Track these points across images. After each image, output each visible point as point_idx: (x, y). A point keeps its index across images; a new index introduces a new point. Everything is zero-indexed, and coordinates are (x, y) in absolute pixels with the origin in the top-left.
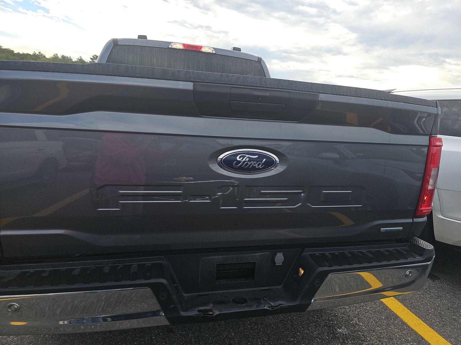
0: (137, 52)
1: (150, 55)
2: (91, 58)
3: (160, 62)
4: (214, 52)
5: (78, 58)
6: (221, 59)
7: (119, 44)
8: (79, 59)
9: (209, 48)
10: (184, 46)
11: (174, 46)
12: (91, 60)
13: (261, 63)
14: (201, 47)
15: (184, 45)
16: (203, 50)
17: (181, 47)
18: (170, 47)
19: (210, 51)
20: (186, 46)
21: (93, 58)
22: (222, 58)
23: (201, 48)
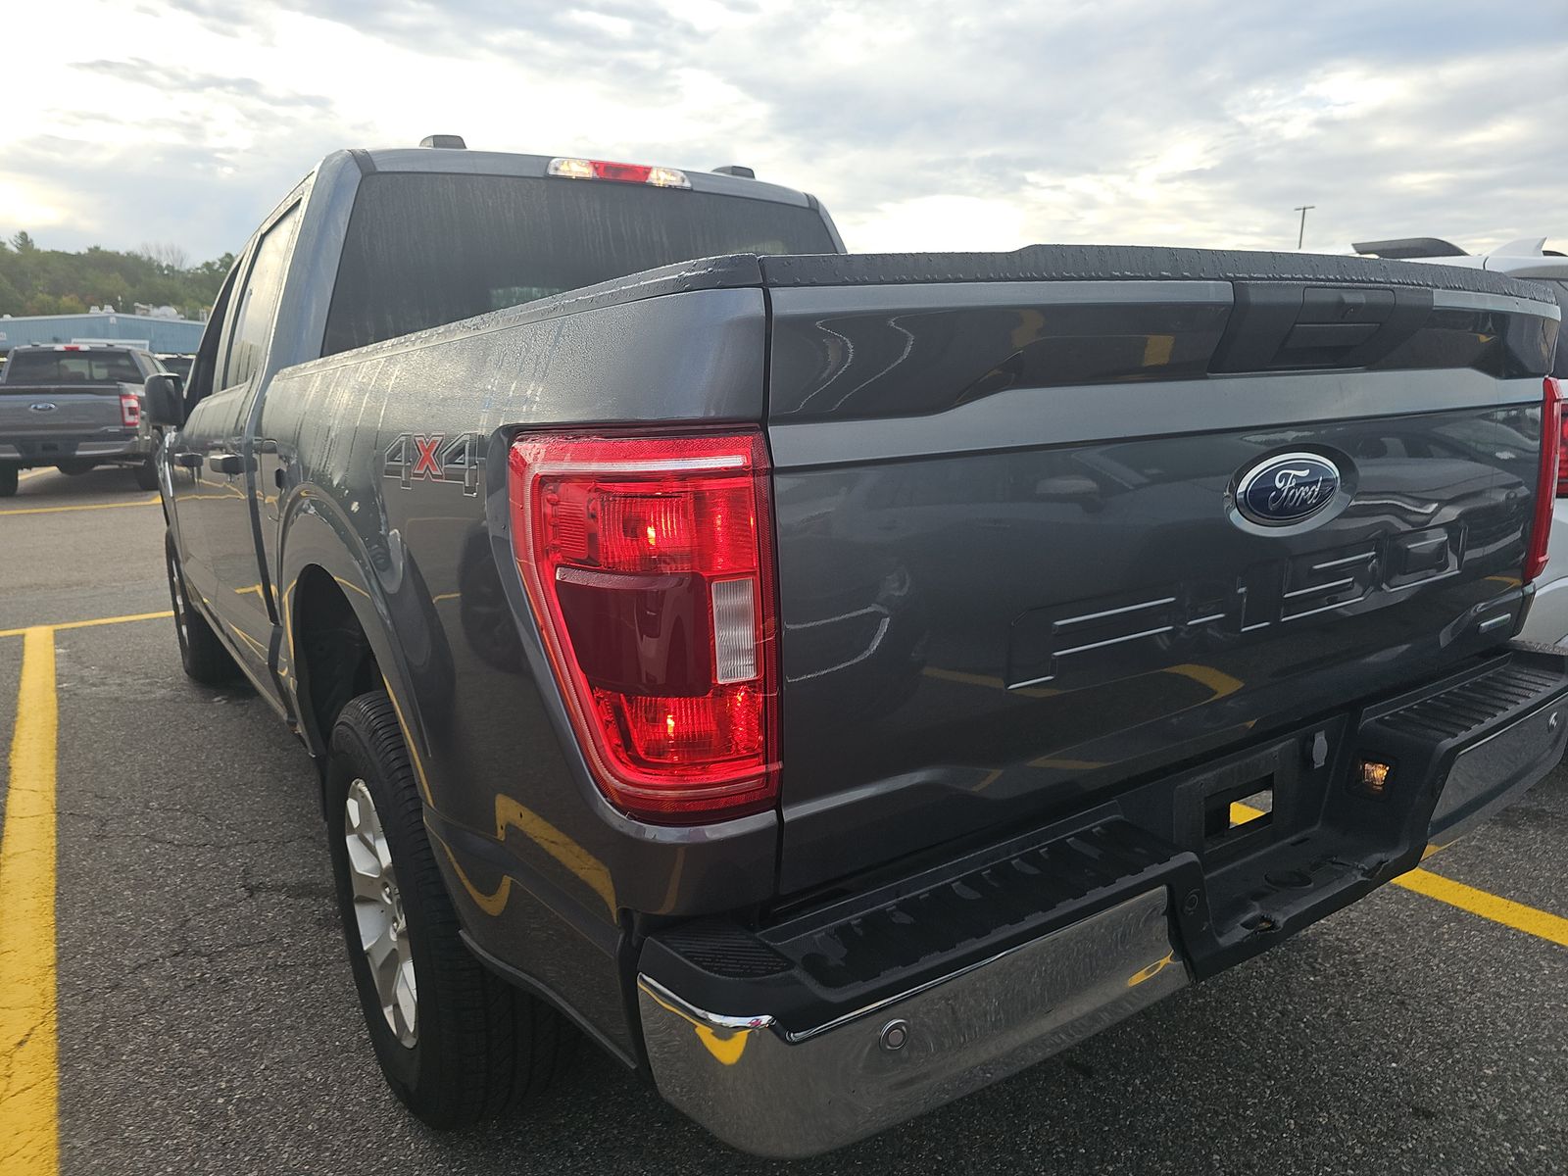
4: (687, 184)
6: (710, 207)
7: (379, 169)
9: (674, 171)
10: (596, 169)
11: (564, 171)
13: (820, 214)
14: (646, 171)
15: (597, 165)
16: (653, 179)
17: (587, 172)
18: (551, 172)
19: (674, 181)
20: (602, 169)
22: (712, 203)
23: (647, 174)
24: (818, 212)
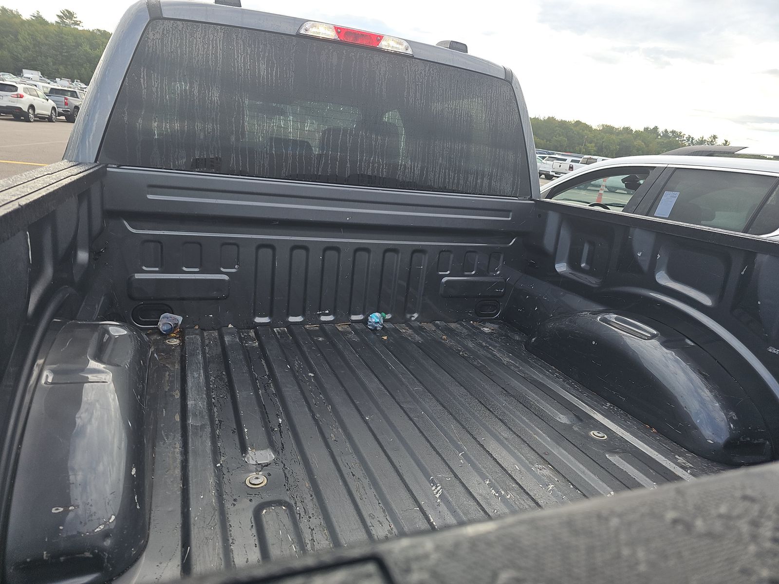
0: (216, 40)
1: (249, 52)
2: (58, 16)
3: (276, 72)
4: (410, 52)
5: (32, 14)
6: (425, 72)
7: (165, 16)
8: (34, 17)
9: (400, 40)
10: (338, 33)
11: (312, 32)
12: (58, 20)
13: (513, 85)
14: (379, 38)
15: (339, 30)
16: (384, 45)
17: (331, 35)
18: (302, 32)
19: (401, 49)
20: (343, 33)
21: (62, 15)
22: (427, 69)
23: (379, 41)
24: (511, 83)
